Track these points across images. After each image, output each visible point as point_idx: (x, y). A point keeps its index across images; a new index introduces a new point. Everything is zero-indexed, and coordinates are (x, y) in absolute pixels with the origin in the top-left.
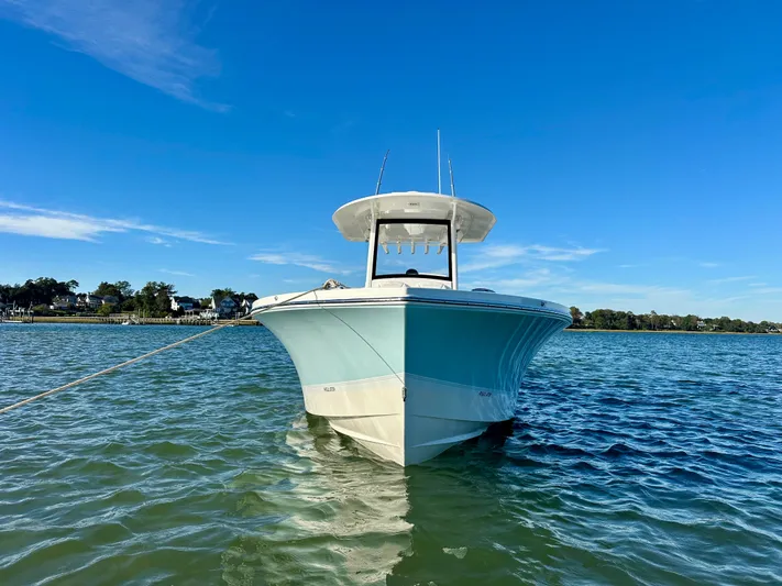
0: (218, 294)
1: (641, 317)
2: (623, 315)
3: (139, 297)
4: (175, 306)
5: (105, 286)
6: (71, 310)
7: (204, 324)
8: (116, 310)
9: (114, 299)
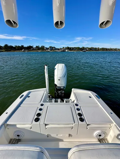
0: (50, 47)
1: (108, 49)
2: (106, 48)
3: (41, 48)
4: (45, 49)
5: (36, 46)
6: (33, 50)
7: (48, 51)
8: (38, 50)
9: (38, 48)
